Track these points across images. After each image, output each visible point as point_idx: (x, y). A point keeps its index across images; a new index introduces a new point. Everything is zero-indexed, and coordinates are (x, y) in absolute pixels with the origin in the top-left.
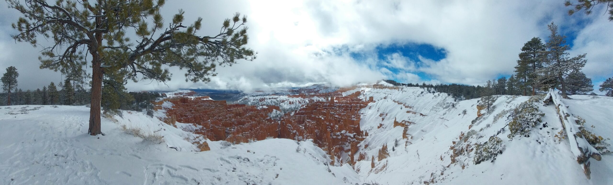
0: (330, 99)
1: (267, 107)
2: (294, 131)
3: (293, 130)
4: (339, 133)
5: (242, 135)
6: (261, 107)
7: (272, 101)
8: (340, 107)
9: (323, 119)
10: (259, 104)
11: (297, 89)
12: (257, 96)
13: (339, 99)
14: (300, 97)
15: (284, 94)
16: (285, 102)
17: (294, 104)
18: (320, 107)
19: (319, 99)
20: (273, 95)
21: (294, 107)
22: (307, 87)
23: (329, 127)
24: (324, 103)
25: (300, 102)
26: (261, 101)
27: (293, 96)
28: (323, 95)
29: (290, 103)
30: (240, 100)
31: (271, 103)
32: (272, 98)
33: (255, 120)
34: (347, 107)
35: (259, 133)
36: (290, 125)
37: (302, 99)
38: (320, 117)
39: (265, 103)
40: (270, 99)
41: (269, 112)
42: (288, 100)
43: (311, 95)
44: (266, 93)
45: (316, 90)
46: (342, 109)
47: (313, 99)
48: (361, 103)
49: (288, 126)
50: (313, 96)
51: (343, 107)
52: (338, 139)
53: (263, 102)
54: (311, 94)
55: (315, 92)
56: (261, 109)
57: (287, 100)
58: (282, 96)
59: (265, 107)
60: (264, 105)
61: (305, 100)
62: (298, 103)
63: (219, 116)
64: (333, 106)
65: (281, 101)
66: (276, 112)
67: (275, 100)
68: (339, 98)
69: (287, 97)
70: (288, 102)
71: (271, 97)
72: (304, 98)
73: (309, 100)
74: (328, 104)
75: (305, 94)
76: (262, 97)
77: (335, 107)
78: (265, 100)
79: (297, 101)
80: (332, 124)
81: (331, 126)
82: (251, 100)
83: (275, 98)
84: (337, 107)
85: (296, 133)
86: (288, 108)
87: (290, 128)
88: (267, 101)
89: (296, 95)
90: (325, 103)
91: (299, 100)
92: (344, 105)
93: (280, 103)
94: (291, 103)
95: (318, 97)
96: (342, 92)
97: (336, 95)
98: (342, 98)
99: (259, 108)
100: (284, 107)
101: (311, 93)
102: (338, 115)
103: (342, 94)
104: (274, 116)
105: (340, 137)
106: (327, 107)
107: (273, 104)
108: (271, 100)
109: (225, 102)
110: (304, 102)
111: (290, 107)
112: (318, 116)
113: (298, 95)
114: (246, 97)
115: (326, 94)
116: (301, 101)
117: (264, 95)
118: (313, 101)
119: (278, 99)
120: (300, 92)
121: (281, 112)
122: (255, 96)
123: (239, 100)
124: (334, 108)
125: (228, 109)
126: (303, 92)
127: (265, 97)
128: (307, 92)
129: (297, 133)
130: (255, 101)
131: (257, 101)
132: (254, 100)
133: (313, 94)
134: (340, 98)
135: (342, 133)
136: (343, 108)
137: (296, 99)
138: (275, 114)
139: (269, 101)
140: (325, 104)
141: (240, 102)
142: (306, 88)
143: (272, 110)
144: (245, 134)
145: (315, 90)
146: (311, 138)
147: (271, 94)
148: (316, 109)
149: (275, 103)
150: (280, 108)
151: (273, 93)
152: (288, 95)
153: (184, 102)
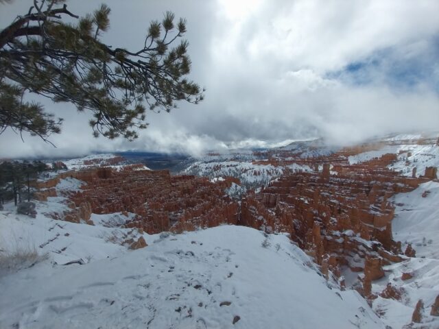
0: (321, 168)
1: (224, 180)
2: (260, 218)
3: (258, 215)
4: (338, 233)
5: (192, 221)
6: (216, 179)
7: (230, 170)
8: (343, 185)
9: (306, 202)
10: (213, 175)
11: (266, 151)
12: (210, 162)
13: (341, 169)
14: (270, 164)
15: (247, 160)
16: (248, 172)
17: (261, 175)
18: (302, 182)
19: (301, 168)
20: (231, 160)
21: (261, 179)
22: (281, 148)
23: (318, 218)
24: (310, 175)
25: (269, 173)
26: (216, 170)
27: (259, 163)
28: (309, 162)
29: (255, 174)
30: (188, 169)
31: (230, 172)
32: (231, 166)
33: (208, 200)
34: (360, 185)
35: (214, 217)
36: (254, 207)
37: (273, 167)
38: (302, 199)
39: (221, 173)
40: (228, 166)
41: (227, 186)
42: (253, 169)
43: (287, 161)
44: (223, 158)
45: (296, 152)
46: (348, 189)
47: (291, 168)
48: (398, 182)
49: (251, 209)
50: (291, 162)
51: (349, 185)
52: (337, 243)
53: (218, 171)
54: (286, 159)
55: (294, 156)
56: (216, 182)
57: (250, 169)
58: (243, 163)
59: (221, 179)
60: (220, 176)
61: (277, 169)
62: (266, 174)
63: (161, 196)
64: (327, 182)
65: (243, 171)
66: (236, 186)
67: (233, 169)
68: (341, 166)
69: (251, 164)
70: (252, 171)
71: (230, 163)
72: (275, 167)
73: (283, 170)
74: (317, 177)
75: (277, 160)
76: (217, 164)
77: (331, 183)
78: (222, 168)
79: (265, 171)
80: (324, 214)
81: (322, 217)
82: (202, 168)
83: (235, 166)
84: (335, 184)
85: (262, 220)
86: (252, 181)
87: (253, 211)
88: (223, 171)
89: (263, 162)
90: (313, 175)
91: (269, 169)
92: (353, 181)
93: (240, 174)
94: (258, 174)
95: (299, 164)
96: (347, 155)
97: (334, 161)
98: (347, 167)
99: (213, 181)
100: (247, 180)
101: (287, 157)
102: (337, 199)
103: (347, 160)
104: (233, 193)
105: (340, 240)
106: (314, 182)
107: (232, 174)
108: (229, 168)
109: (168, 173)
110: (277, 173)
111: (255, 180)
112: (299, 198)
113: (267, 160)
114: (196, 164)
115: (313, 159)
116: (272, 171)
117: (220, 161)
118: (291, 170)
119: (238, 167)
120: (270, 157)
121: (242, 187)
122: (207, 163)
123: (186, 168)
124: (328, 185)
125: (173, 184)
126: (274, 156)
127: (221, 163)
128: (281, 156)
129: (265, 221)
130: (207, 171)
131: (210, 170)
132: (206, 168)
133: (290, 159)
134: (344, 167)
135: (344, 235)
136: (350, 188)
137: (263, 168)
138: (234, 190)
139: (227, 170)
140: (312, 178)
141: (188, 171)
142: (279, 149)
143: (231, 185)
144: (196, 219)
145: (293, 152)
146: (286, 231)
147: (229, 158)
148: (295, 185)
149: (234, 172)
150: (242, 181)
151: (232, 157)
152: (253, 161)
153: (105, 177)
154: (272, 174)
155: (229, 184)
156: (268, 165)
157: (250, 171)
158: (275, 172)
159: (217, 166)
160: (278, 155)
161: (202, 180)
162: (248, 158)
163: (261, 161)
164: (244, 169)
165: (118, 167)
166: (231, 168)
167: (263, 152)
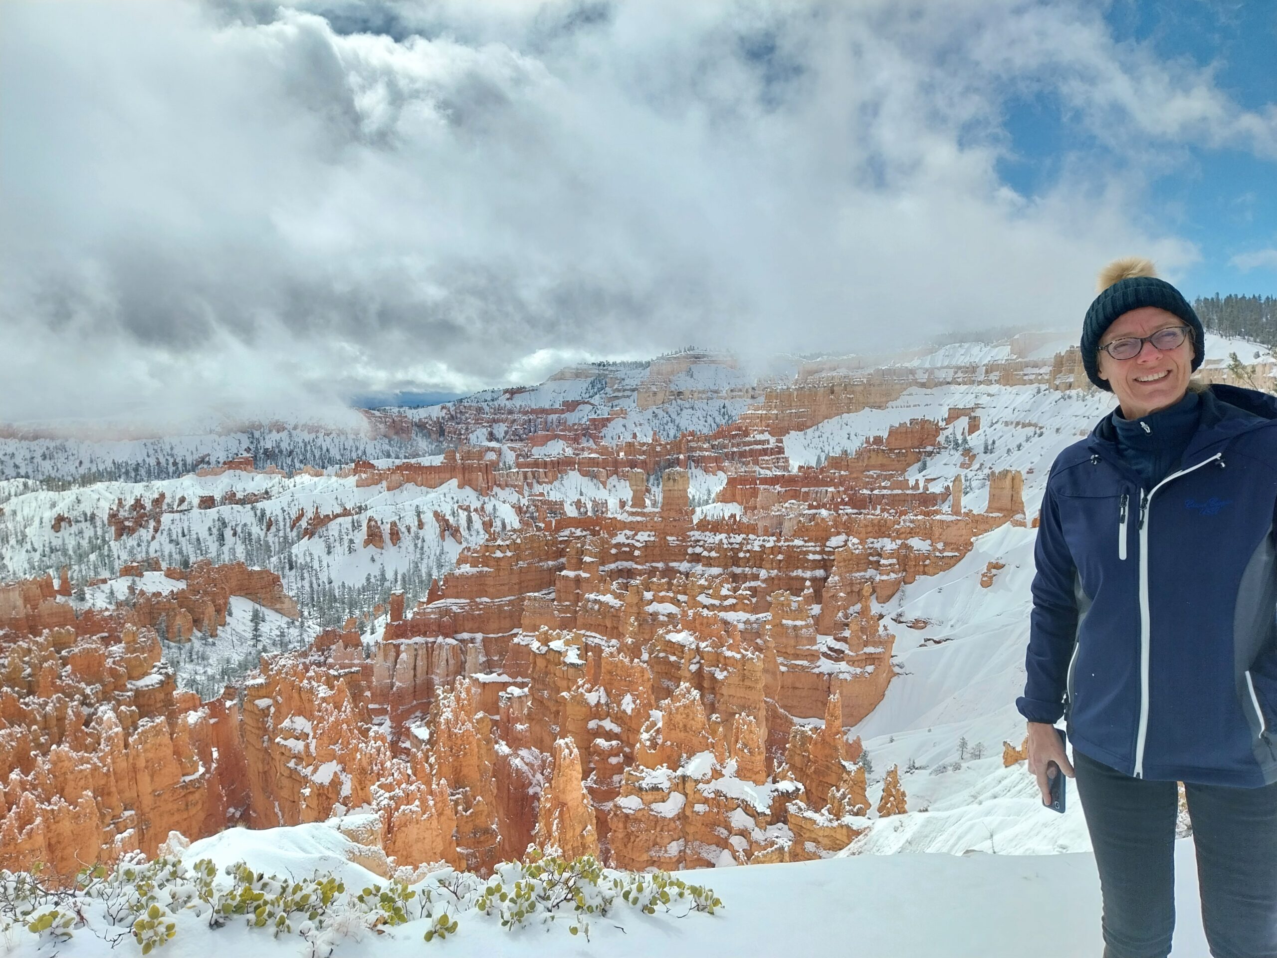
1: (181, 585)
7: (222, 523)
10: (107, 560)
11: (436, 412)
12: (87, 480)
14: (454, 482)
15: (331, 462)
16: (333, 528)
17: (407, 541)
19: (601, 494)
20: (232, 464)
21: (404, 567)
25: (447, 529)
26: (131, 531)
27: (396, 477)
28: (633, 466)
31: (221, 538)
32: (231, 498)
34: (793, 558)
37: (470, 497)
39: (161, 546)
40: (207, 502)
41: (197, 622)
42: (361, 509)
43: (536, 464)
44: (180, 453)
45: (583, 416)
47: (554, 496)
48: (912, 533)
50: (560, 466)
53: (145, 534)
55: (577, 435)
56: (119, 605)
57: (346, 513)
58: (304, 479)
59: (156, 583)
60: (153, 565)
61: (489, 508)
62: (431, 530)
65: (304, 523)
66: (257, 618)
68: (755, 478)
69: (352, 480)
70: (356, 526)
71: (218, 486)
72: (484, 491)
73: (519, 510)
75: (491, 456)
76: (133, 491)
78: (166, 518)
79: (428, 518)
82: (28, 523)
83: (249, 500)
86: (357, 581)
88: (176, 530)
89: (420, 468)
91: (447, 509)
93: (286, 544)
94: (386, 536)
95: (594, 476)
96: (781, 430)
98: (777, 480)
100: (324, 578)
101: (543, 441)
103: (781, 450)
104: (236, 658)
107: (233, 550)
108: (213, 512)
110: (488, 525)
111: (375, 571)
113: (437, 460)
115: (652, 450)
116: (463, 515)
117: (161, 473)
119: (271, 507)
120: (459, 439)
121: (295, 618)
122: (65, 486)
126: (479, 437)
127: (160, 485)
128: (511, 436)
130: (68, 538)
131: (89, 532)
132: (59, 522)
134: (768, 481)
137: (416, 502)
138: (242, 640)
139: (200, 523)
142: (503, 401)
143: (222, 610)
149: (248, 538)
150: (291, 586)
151: (240, 446)
152: (362, 465)
154: (464, 532)
155: (211, 610)
156: (444, 488)
157: (346, 521)
158: (477, 524)
159: (138, 504)
160: (500, 430)
161: (16, 598)
162: (335, 453)
163: (408, 467)
164: (310, 514)
166: (226, 511)
167: (420, 414)
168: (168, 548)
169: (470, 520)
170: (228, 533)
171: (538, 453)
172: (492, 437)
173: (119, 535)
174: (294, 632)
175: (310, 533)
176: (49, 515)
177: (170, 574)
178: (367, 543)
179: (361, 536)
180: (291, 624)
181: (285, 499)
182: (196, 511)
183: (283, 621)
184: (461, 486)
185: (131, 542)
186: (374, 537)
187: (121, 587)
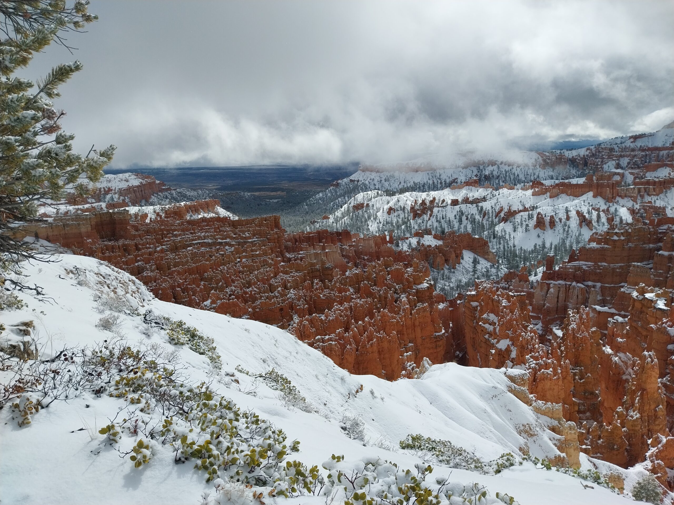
1: (440, 243)
7: (462, 213)
10: (409, 228)
11: (583, 152)
12: (402, 191)
14: (591, 194)
15: (520, 182)
16: (518, 218)
17: (559, 227)
20: (469, 183)
21: (556, 241)
25: (584, 221)
26: (420, 216)
27: (555, 191)
30: (338, 213)
31: (460, 221)
32: (466, 201)
37: (601, 203)
39: (432, 223)
40: (455, 203)
41: (447, 261)
42: (534, 208)
43: (648, 183)
44: (444, 177)
47: (659, 204)
50: (665, 186)
53: (426, 217)
56: (413, 250)
57: (525, 210)
58: (505, 191)
59: (429, 241)
60: (428, 232)
61: (612, 209)
62: (574, 222)
65: (502, 215)
66: (475, 262)
67: (472, 210)
69: (530, 192)
70: (530, 217)
71: (460, 195)
72: (609, 200)
73: (632, 211)
75: (618, 178)
78: (435, 210)
79: (573, 214)
82: (378, 210)
83: (476, 201)
86: (529, 247)
88: (440, 216)
89: (570, 186)
91: (584, 210)
93: (493, 225)
94: (547, 224)
99: (404, 247)
100: (511, 244)
104: (464, 280)
107: (466, 227)
108: (457, 208)
109: (277, 225)
110: (610, 220)
111: (539, 242)
113: (581, 181)
114: (360, 197)
116: (595, 213)
117: (434, 188)
118: (659, 212)
119: (486, 205)
120: (596, 169)
121: (494, 263)
122: (393, 194)
123: (332, 211)
126: (610, 167)
127: (433, 194)
128: (633, 165)
130: (393, 218)
131: (402, 216)
132: (391, 210)
133: (663, 173)
137: (566, 205)
138: (468, 272)
139: (451, 213)
141: (337, 220)
142: (629, 144)
143: (459, 257)
147: (462, 178)
149: (473, 221)
150: (494, 247)
151: (472, 174)
152: (536, 183)
153: (114, 236)
154: (595, 224)
155: (453, 255)
156: (584, 197)
157: (525, 214)
158: (604, 219)
159: (423, 203)
160: (625, 161)
161: (372, 243)
162: (522, 177)
163: (563, 184)
164: (506, 210)
165: (149, 210)
166: (463, 207)
167: (574, 153)
168: (436, 224)
169: (599, 217)
170: (464, 218)
171: (650, 176)
172: (618, 166)
173: (414, 218)
174: (494, 270)
175: (505, 220)
176: (386, 207)
177: (436, 237)
178: (536, 227)
179: (532, 223)
180: (492, 266)
181: (493, 201)
182: (449, 207)
183: (488, 265)
184: (595, 196)
185: (420, 221)
186: (540, 223)
187: (414, 241)
